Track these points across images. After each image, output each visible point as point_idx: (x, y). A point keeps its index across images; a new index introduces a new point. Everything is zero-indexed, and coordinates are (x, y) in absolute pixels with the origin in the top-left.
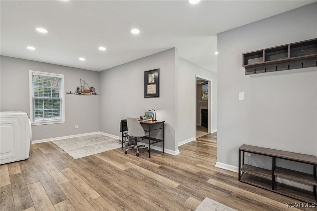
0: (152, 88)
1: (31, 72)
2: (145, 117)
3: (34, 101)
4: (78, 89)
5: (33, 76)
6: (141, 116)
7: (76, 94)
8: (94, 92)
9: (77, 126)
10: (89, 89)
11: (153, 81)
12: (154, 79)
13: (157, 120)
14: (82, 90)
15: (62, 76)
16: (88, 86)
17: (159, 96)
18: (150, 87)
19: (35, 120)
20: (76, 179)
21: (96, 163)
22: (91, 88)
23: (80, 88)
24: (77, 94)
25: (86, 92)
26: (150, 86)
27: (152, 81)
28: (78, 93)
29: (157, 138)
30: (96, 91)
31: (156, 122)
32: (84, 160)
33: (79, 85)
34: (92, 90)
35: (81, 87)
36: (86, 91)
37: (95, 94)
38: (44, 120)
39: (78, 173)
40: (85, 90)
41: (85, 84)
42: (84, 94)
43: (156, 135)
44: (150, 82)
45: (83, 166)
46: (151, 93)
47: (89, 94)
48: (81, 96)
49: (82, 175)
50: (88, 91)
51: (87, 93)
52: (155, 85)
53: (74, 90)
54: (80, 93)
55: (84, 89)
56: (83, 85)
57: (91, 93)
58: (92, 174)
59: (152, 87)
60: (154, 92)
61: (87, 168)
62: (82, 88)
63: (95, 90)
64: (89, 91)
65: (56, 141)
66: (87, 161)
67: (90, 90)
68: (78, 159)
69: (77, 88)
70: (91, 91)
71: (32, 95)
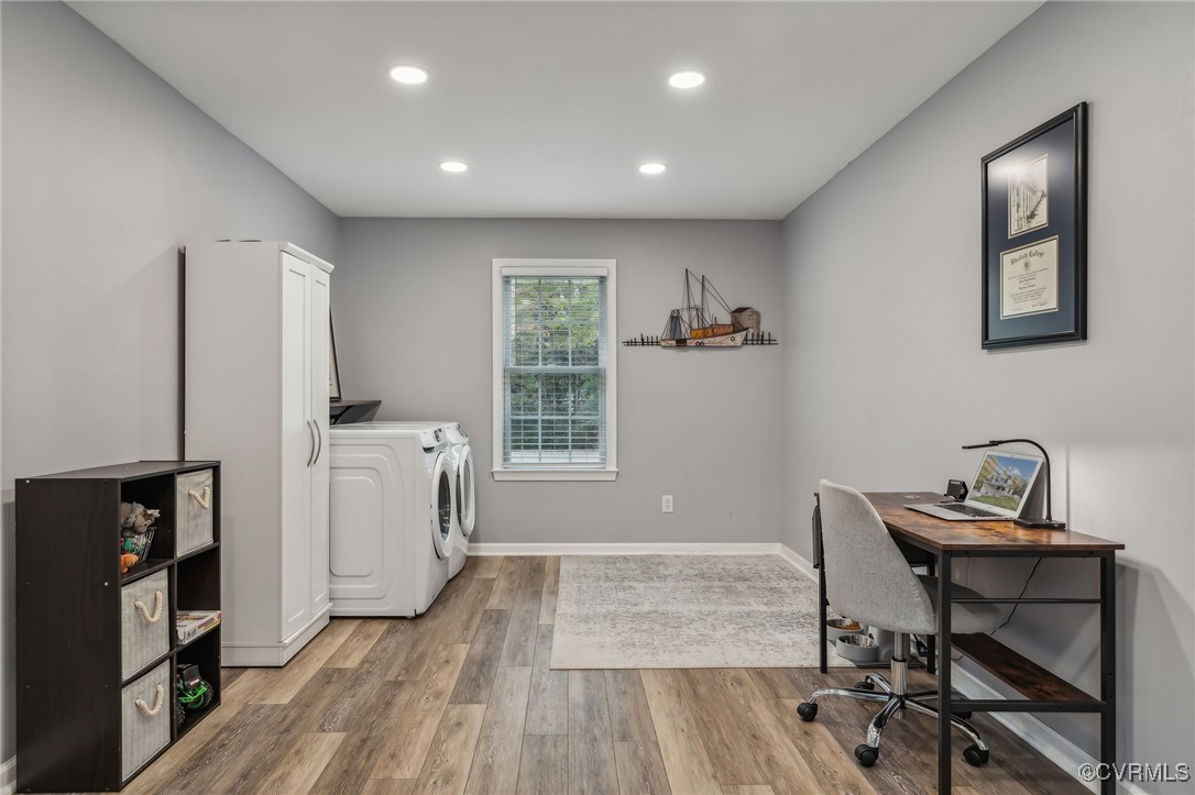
0: (1033, 268)
1: (497, 263)
2: (977, 488)
3: (508, 380)
4: (675, 319)
5: (507, 280)
6: (958, 477)
7: (663, 344)
8: (751, 331)
9: (667, 504)
10: (725, 319)
11: (1042, 219)
12: (1045, 201)
13: (1061, 527)
14: (695, 326)
15: (608, 266)
16: (725, 306)
17: (1080, 333)
18: (1022, 262)
19: (513, 460)
20: (449, 777)
22: (741, 310)
23: (685, 316)
24: (671, 347)
25: (714, 335)
26: (1016, 255)
27: (1032, 216)
28: (674, 342)
29: (1064, 669)
30: (765, 327)
31: (1058, 539)
33: (677, 301)
34: (745, 319)
35: (689, 308)
36: (714, 330)
37: (760, 340)
38: (543, 461)
39: (488, 748)
40: (709, 321)
41: (708, 296)
42: (700, 346)
43: (1059, 647)
44: (1015, 227)
46: (1028, 308)
47: (726, 340)
48: (691, 357)
49: (487, 768)
50: (722, 330)
51: (718, 339)
52: (1050, 247)
53: (659, 328)
54: (684, 341)
55: (701, 317)
56: (697, 300)
57: (739, 337)
59: (1034, 261)
60: (1048, 299)
62: (694, 313)
63: (758, 322)
64: (727, 330)
65: (577, 556)
67: (733, 324)
69: (672, 317)
70: (736, 327)
71: (500, 358)
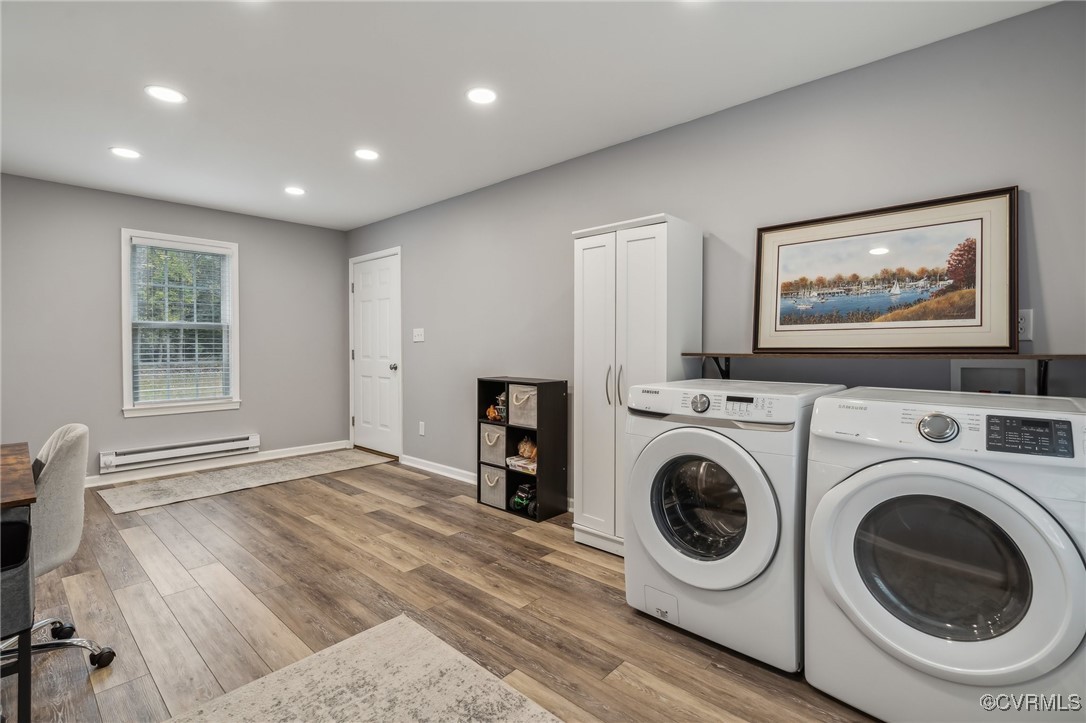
20: (362, 541)
21: (302, 592)
32: (357, 610)
39: (362, 556)
45: (353, 579)
49: (348, 549)
58: (319, 552)
61: (338, 570)
66: (341, 601)
68: (387, 616)
